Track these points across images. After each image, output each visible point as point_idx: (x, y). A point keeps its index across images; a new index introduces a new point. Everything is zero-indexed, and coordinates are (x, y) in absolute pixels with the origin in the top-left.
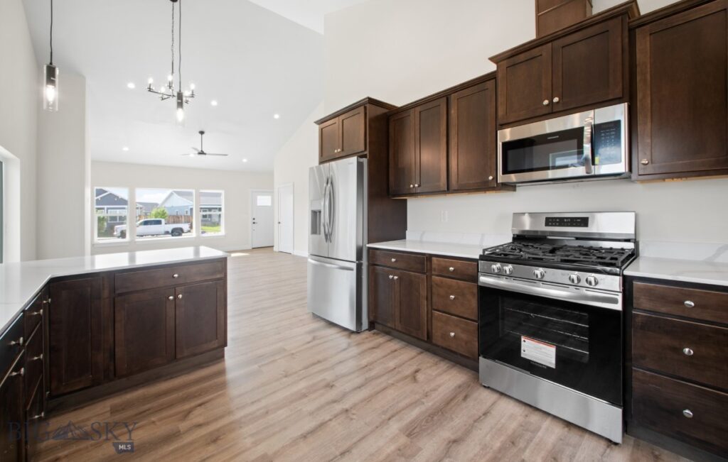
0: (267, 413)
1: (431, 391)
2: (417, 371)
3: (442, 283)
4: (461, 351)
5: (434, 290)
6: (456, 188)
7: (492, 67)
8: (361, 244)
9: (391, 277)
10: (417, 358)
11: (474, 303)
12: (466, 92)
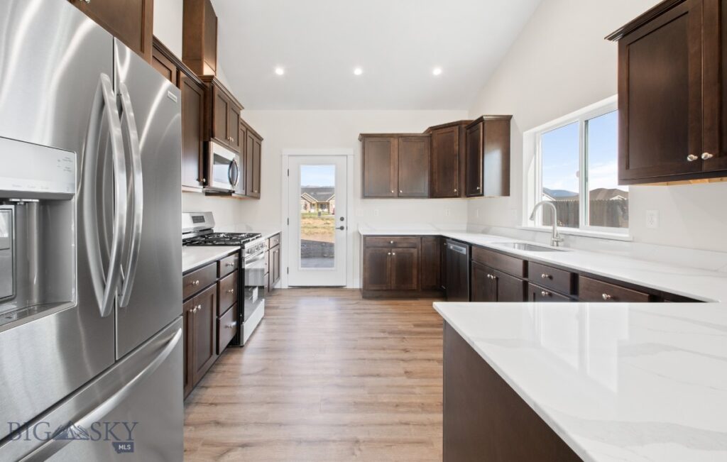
0: (397, 406)
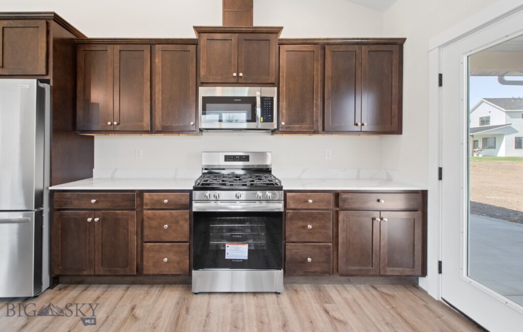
1: (156, 320)
2: (133, 309)
3: (155, 215)
4: (173, 272)
5: (145, 224)
6: (160, 129)
7: (193, 35)
8: (41, 187)
9: (89, 220)
10: (126, 295)
11: (186, 227)
12: (171, 47)
